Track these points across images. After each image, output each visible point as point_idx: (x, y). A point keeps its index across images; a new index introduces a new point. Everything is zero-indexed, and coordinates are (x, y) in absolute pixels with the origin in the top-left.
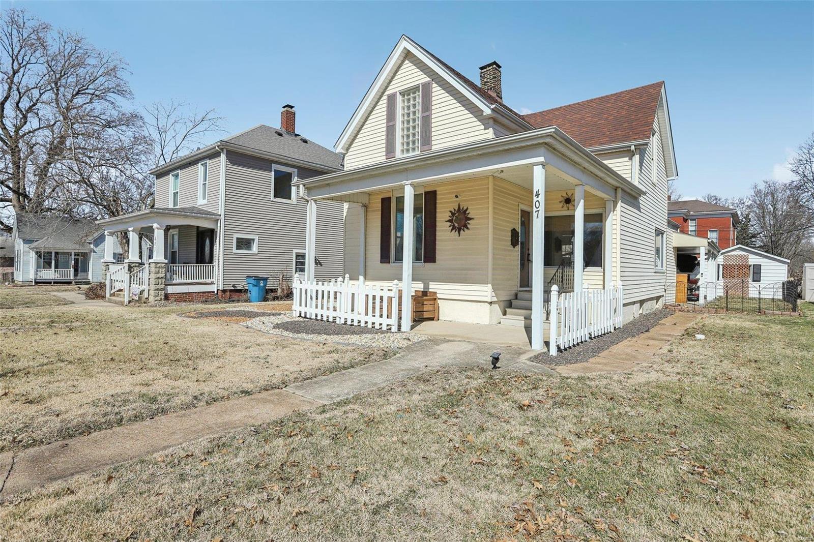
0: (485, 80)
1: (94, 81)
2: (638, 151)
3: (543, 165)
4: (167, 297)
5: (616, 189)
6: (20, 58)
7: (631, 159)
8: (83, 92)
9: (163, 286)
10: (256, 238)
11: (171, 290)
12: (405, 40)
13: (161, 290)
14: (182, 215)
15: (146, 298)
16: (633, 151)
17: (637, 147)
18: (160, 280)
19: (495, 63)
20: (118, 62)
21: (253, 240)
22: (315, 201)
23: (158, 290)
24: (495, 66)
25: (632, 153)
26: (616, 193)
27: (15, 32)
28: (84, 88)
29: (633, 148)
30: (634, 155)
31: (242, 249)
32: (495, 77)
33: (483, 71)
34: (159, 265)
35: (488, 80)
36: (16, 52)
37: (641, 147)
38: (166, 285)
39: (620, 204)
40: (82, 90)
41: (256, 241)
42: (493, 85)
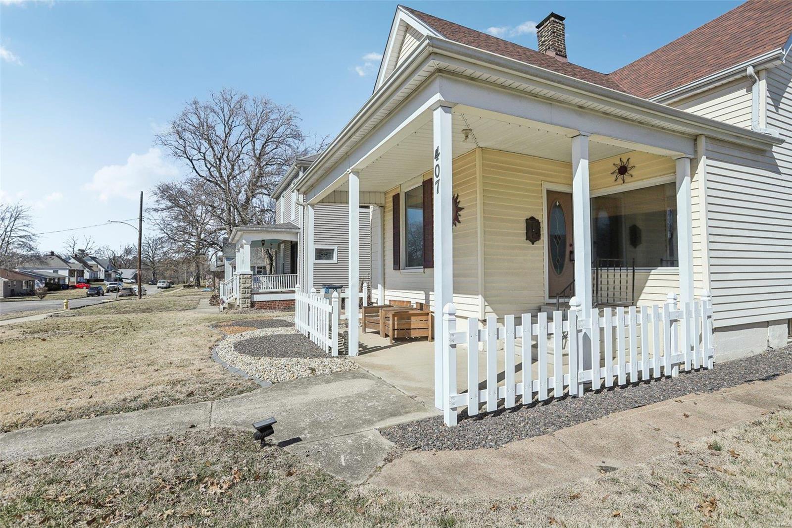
0: (543, 39)
1: (276, 131)
2: (763, 74)
3: (446, 107)
4: (253, 304)
5: (695, 139)
6: (230, 123)
7: (749, 90)
8: (270, 141)
9: (249, 295)
10: (335, 248)
11: (257, 298)
12: (401, 10)
13: (247, 298)
14: (264, 231)
15: (238, 306)
16: (751, 76)
17: (759, 68)
18: (247, 290)
19: (553, 15)
20: (292, 113)
21: (333, 249)
22: (312, 206)
23: (245, 298)
24: (552, 19)
25: (750, 82)
26: (695, 145)
27: (225, 106)
28: (270, 137)
29: (750, 71)
30: (755, 81)
31: (322, 259)
32: (554, 32)
33: (540, 29)
34: (245, 276)
35: (546, 38)
36: (227, 119)
37: (768, 65)
38: (252, 294)
39: (703, 161)
40: (269, 139)
41: (336, 251)
42: (551, 43)
